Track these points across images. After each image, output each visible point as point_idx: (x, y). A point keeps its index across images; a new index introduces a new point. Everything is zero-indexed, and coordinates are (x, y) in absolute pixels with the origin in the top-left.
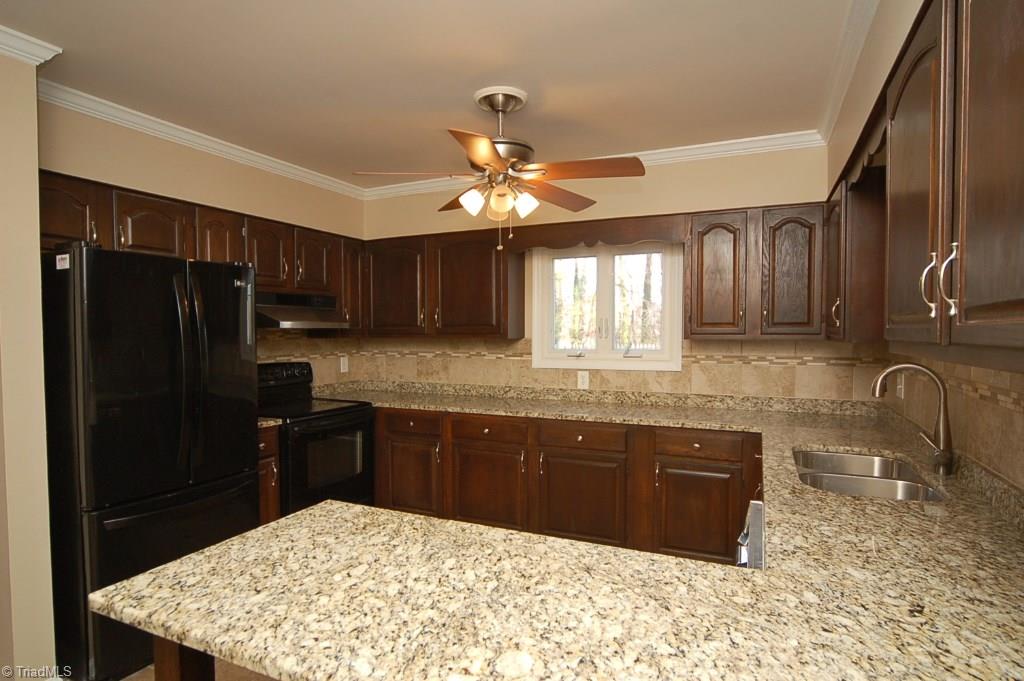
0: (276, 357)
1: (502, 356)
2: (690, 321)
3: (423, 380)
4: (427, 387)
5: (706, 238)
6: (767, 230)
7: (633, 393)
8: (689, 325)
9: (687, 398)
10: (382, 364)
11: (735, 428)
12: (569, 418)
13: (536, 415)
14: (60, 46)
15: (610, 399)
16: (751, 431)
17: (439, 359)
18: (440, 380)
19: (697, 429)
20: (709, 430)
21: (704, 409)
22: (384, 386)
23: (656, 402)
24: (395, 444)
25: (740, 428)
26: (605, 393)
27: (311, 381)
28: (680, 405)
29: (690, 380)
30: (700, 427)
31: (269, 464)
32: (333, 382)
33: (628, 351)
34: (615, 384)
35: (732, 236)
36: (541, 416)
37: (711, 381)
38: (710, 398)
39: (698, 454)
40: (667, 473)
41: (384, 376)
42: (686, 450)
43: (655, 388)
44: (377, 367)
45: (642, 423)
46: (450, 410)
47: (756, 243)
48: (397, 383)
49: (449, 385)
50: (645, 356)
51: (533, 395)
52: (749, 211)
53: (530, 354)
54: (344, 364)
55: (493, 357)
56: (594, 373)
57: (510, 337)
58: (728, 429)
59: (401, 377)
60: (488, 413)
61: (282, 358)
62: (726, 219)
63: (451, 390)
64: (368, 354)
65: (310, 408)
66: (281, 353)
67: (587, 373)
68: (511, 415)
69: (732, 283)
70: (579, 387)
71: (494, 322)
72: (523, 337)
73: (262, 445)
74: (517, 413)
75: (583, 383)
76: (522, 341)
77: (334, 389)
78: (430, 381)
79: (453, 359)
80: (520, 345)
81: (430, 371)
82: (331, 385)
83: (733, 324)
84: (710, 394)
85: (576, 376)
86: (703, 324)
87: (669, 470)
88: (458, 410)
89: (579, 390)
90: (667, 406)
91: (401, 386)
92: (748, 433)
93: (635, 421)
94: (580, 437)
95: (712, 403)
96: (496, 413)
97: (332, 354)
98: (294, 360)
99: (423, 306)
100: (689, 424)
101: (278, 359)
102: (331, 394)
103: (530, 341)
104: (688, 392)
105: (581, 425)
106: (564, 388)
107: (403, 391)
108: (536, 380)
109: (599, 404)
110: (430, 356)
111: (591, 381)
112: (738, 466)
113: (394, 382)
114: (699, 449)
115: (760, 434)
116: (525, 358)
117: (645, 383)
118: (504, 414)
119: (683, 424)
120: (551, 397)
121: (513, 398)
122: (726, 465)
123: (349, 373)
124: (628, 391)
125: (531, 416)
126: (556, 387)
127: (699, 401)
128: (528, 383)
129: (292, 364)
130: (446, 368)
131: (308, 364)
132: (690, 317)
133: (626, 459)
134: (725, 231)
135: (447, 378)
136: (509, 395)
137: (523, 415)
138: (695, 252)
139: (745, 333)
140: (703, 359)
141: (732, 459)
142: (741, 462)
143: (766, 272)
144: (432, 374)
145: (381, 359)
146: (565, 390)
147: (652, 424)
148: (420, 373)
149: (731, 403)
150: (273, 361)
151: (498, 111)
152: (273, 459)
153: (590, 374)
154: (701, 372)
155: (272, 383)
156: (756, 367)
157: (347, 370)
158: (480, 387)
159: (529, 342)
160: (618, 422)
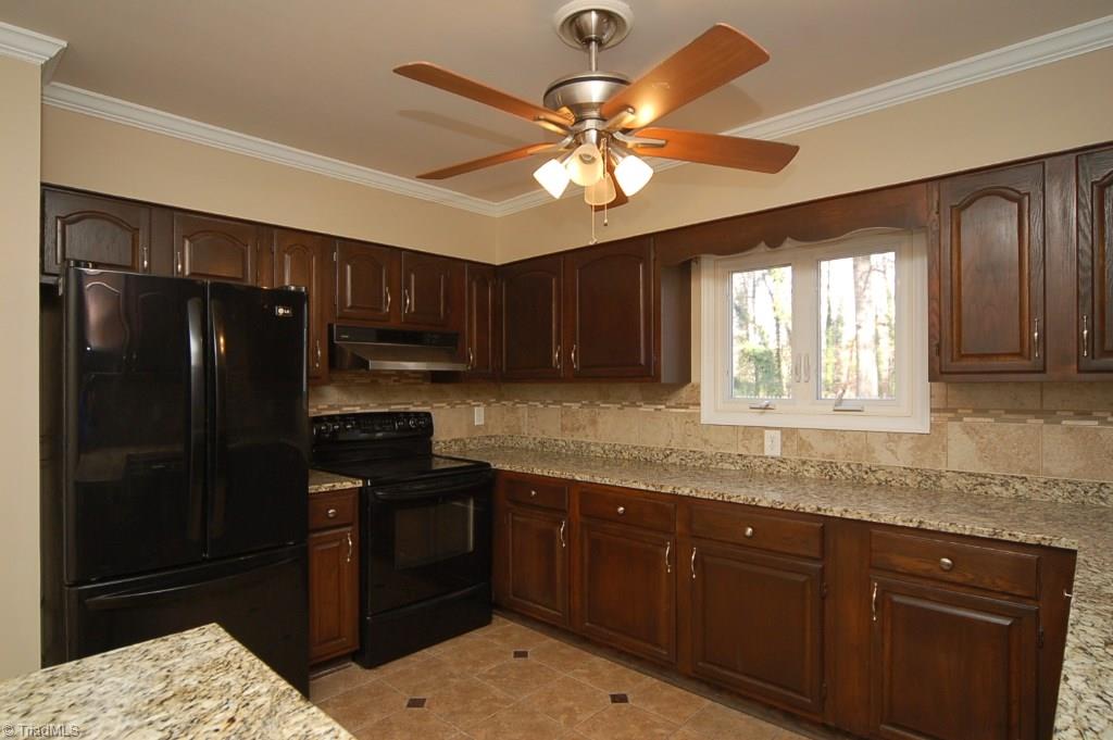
0: (390, 404)
1: (663, 407)
2: (939, 352)
3: (568, 438)
4: (572, 447)
5: (966, 216)
6: (1086, 189)
7: (848, 465)
8: (937, 358)
9: (939, 476)
10: (523, 416)
11: (1021, 536)
12: (733, 500)
13: (686, 492)
14: (64, 39)
15: (812, 473)
16: (1055, 544)
17: (586, 411)
18: (586, 437)
19: (947, 534)
20: (969, 536)
21: (970, 496)
22: (525, 443)
23: (886, 481)
24: (517, 518)
25: (1033, 538)
26: (804, 463)
27: (431, 434)
28: (928, 487)
29: (945, 448)
30: (951, 530)
31: (344, 534)
32: (465, 437)
33: (840, 401)
34: (822, 449)
35: (1016, 206)
36: (694, 494)
37: (983, 451)
38: (983, 479)
39: (953, 577)
40: (892, 603)
41: (525, 431)
42: (927, 566)
43: (884, 458)
44: (518, 419)
45: (848, 516)
46: (578, 478)
47: (1065, 214)
48: (539, 439)
49: (596, 444)
50: (866, 409)
51: (701, 462)
52: (1047, 161)
53: (699, 404)
54: (479, 415)
55: (651, 409)
56: (788, 433)
57: (663, 380)
58: (1006, 537)
59: (543, 432)
60: (624, 484)
61: (399, 407)
62: (1002, 180)
63: (599, 449)
64: (509, 404)
65: (430, 465)
66: (396, 401)
67: (779, 432)
68: (652, 489)
69: (1016, 287)
70: (766, 454)
71: (642, 362)
72: (689, 380)
73: (331, 511)
74: (662, 487)
75: (773, 447)
76: (688, 388)
77: (465, 444)
78: (574, 439)
79: (602, 411)
80: (684, 393)
81: (577, 425)
82: (461, 440)
83: (1020, 355)
84: (983, 472)
85: (762, 437)
86: (962, 356)
87: (896, 599)
88: (586, 478)
89: (767, 457)
90: (904, 487)
91: (542, 443)
92: (1050, 548)
93: (836, 512)
94: (750, 530)
95: (986, 488)
96: (635, 486)
97: (463, 403)
98: (413, 409)
99: (558, 343)
100: (932, 524)
101: (393, 407)
102: (461, 451)
103: (699, 386)
104: (943, 469)
105: (751, 511)
106: (744, 453)
107: (544, 452)
108: (706, 442)
109: (796, 479)
110: (575, 406)
111: (783, 445)
112: (1032, 606)
113: (535, 439)
114: (952, 568)
115: (1074, 552)
116: (692, 410)
117: (870, 451)
118: (643, 487)
119: (920, 522)
120: (726, 466)
121: (675, 464)
122: (1004, 601)
123: (486, 425)
124: (841, 461)
125: (680, 492)
126: (734, 452)
127: (962, 482)
128: (696, 445)
129: (407, 415)
130: (594, 422)
131: (428, 415)
132: (939, 346)
133: (822, 570)
134: (1003, 200)
135: (596, 437)
136: (671, 460)
137: (669, 490)
138: (946, 240)
139: (1044, 371)
140: (968, 415)
141: (1018, 592)
142: (1036, 599)
143: (1086, 262)
144: (578, 429)
145: (523, 409)
146: (745, 457)
147: (866, 518)
148: (564, 428)
149: (1022, 489)
150: (386, 410)
151: (589, 41)
152: (349, 529)
153: (782, 434)
154: (965, 436)
155: (379, 435)
156: (1071, 429)
157: (482, 423)
158: (635, 448)
159: (697, 388)
160: (808, 510)
